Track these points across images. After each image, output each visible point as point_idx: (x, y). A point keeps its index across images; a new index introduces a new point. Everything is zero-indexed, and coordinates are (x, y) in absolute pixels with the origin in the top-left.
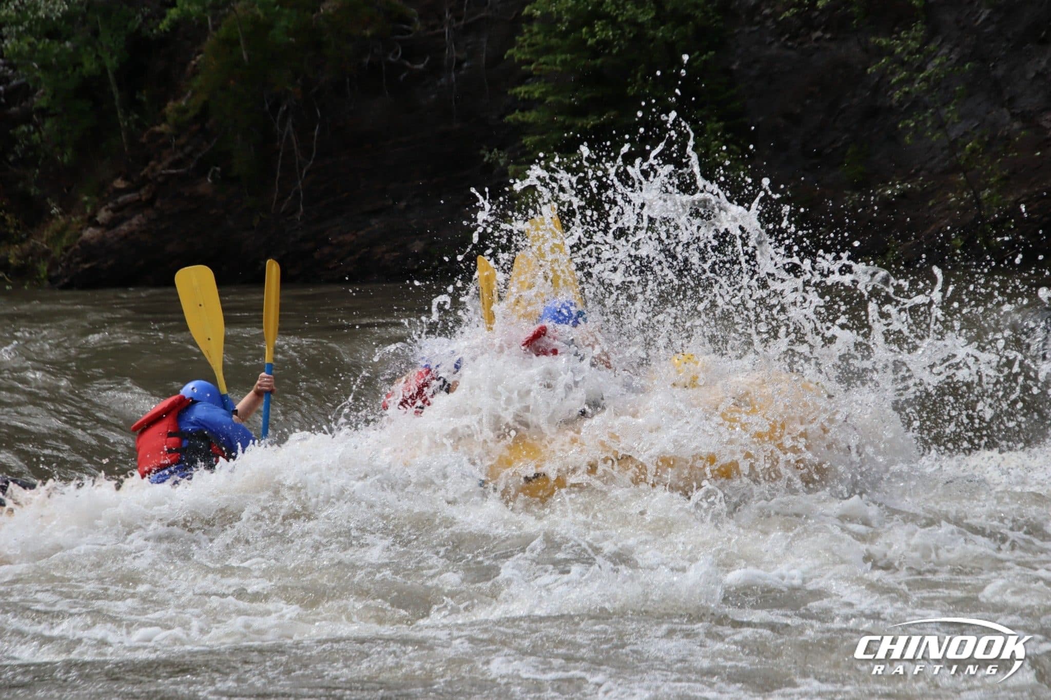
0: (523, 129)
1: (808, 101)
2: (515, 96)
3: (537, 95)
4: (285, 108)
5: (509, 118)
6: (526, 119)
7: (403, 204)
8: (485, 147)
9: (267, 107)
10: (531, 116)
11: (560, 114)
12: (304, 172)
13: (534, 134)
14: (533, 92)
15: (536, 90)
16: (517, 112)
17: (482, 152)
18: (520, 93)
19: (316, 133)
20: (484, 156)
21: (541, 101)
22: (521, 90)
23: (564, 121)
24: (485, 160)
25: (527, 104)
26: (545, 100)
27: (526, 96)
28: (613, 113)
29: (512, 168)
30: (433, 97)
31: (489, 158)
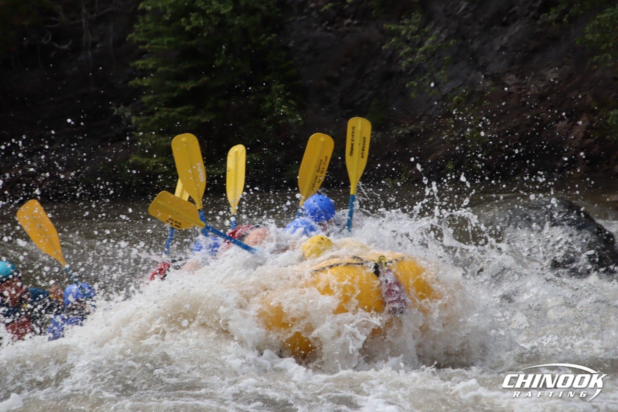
0: (139, 91)
1: (343, 69)
2: (135, 68)
3: (150, 66)
5: (131, 83)
6: (143, 84)
8: (114, 104)
10: (146, 82)
11: (168, 80)
13: (149, 94)
14: (147, 65)
15: (150, 63)
16: (137, 79)
17: (112, 108)
18: (139, 65)
20: (114, 111)
21: (153, 70)
22: (139, 63)
23: (171, 85)
24: (115, 113)
25: (144, 73)
26: (156, 70)
27: (143, 68)
28: (205, 79)
29: (134, 119)
30: (75, 69)
31: (118, 112)
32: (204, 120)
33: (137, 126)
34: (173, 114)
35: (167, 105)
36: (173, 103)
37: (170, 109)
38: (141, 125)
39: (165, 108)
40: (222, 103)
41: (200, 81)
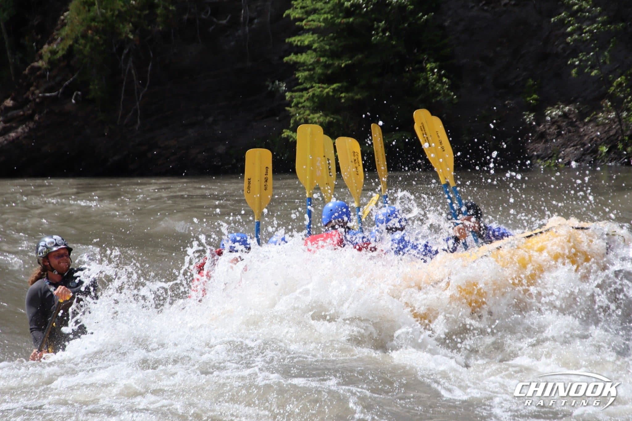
0: (296, 66)
1: (498, 49)
2: (291, 44)
3: (306, 43)
4: (127, 50)
5: (286, 59)
6: (298, 60)
7: (211, 119)
8: (269, 79)
9: (114, 49)
10: (302, 58)
11: (323, 56)
12: (141, 96)
13: (305, 70)
14: (303, 41)
15: (307, 39)
16: (292, 55)
17: (267, 83)
18: (295, 41)
19: (149, 69)
20: (268, 86)
21: (309, 47)
22: (295, 40)
23: (326, 61)
24: (269, 89)
25: (301, 50)
26: (312, 47)
27: (299, 44)
28: (360, 56)
29: (288, 95)
30: (233, 43)
31: (272, 87)
32: (358, 97)
33: (291, 101)
34: (327, 90)
35: (321, 81)
36: (327, 80)
37: (323, 85)
38: (295, 100)
39: (320, 85)
40: (375, 81)
41: (355, 58)
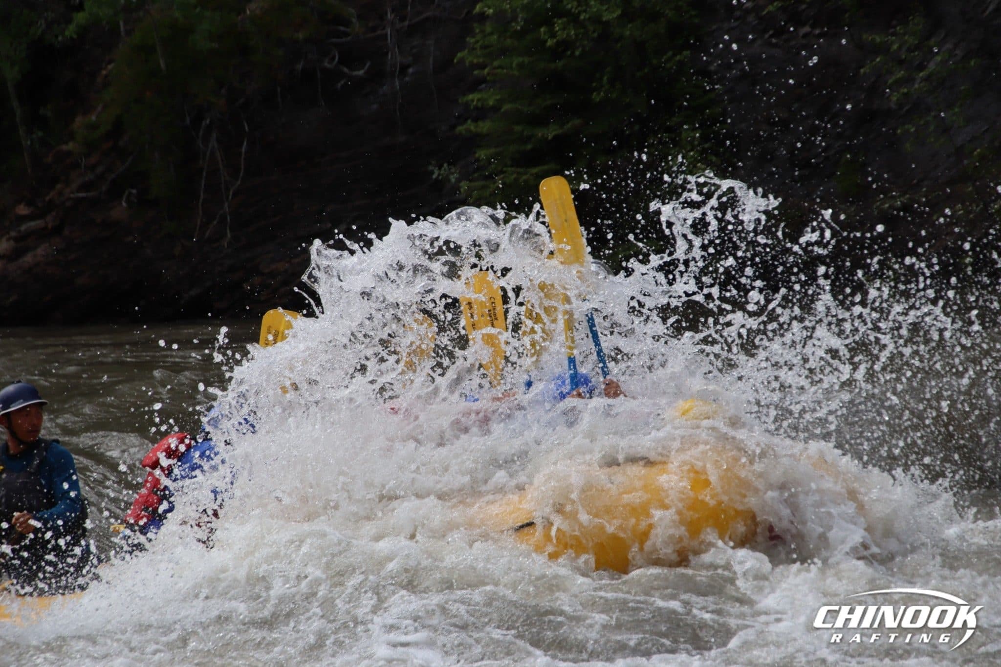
0: (474, 141)
2: (467, 105)
3: (491, 102)
4: (208, 121)
5: (461, 129)
6: (479, 130)
8: (434, 162)
9: (188, 121)
10: (485, 126)
11: (519, 123)
12: (231, 193)
13: (489, 145)
14: (486, 100)
15: (490, 97)
16: (469, 121)
17: (431, 168)
18: (473, 101)
19: (243, 150)
20: (432, 173)
21: (495, 109)
22: (473, 98)
23: (523, 131)
24: (434, 176)
25: (481, 113)
26: (500, 108)
27: (480, 104)
28: (577, 122)
29: (464, 185)
30: (375, 107)
31: (439, 175)
33: (469, 196)
34: (525, 177)
35: (516, 163)
37: (521, 170)
38: (475, 195)
39: (513, 169)
41: (569, 125)
